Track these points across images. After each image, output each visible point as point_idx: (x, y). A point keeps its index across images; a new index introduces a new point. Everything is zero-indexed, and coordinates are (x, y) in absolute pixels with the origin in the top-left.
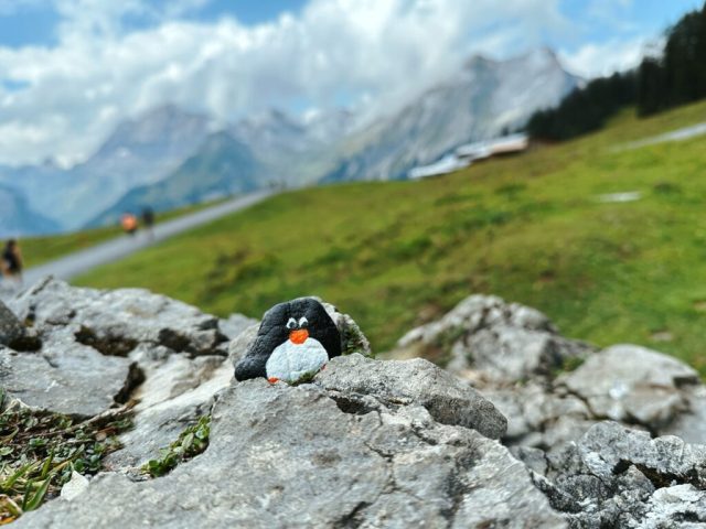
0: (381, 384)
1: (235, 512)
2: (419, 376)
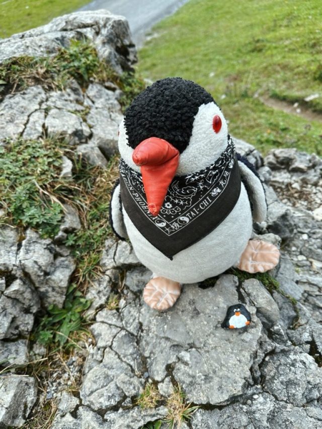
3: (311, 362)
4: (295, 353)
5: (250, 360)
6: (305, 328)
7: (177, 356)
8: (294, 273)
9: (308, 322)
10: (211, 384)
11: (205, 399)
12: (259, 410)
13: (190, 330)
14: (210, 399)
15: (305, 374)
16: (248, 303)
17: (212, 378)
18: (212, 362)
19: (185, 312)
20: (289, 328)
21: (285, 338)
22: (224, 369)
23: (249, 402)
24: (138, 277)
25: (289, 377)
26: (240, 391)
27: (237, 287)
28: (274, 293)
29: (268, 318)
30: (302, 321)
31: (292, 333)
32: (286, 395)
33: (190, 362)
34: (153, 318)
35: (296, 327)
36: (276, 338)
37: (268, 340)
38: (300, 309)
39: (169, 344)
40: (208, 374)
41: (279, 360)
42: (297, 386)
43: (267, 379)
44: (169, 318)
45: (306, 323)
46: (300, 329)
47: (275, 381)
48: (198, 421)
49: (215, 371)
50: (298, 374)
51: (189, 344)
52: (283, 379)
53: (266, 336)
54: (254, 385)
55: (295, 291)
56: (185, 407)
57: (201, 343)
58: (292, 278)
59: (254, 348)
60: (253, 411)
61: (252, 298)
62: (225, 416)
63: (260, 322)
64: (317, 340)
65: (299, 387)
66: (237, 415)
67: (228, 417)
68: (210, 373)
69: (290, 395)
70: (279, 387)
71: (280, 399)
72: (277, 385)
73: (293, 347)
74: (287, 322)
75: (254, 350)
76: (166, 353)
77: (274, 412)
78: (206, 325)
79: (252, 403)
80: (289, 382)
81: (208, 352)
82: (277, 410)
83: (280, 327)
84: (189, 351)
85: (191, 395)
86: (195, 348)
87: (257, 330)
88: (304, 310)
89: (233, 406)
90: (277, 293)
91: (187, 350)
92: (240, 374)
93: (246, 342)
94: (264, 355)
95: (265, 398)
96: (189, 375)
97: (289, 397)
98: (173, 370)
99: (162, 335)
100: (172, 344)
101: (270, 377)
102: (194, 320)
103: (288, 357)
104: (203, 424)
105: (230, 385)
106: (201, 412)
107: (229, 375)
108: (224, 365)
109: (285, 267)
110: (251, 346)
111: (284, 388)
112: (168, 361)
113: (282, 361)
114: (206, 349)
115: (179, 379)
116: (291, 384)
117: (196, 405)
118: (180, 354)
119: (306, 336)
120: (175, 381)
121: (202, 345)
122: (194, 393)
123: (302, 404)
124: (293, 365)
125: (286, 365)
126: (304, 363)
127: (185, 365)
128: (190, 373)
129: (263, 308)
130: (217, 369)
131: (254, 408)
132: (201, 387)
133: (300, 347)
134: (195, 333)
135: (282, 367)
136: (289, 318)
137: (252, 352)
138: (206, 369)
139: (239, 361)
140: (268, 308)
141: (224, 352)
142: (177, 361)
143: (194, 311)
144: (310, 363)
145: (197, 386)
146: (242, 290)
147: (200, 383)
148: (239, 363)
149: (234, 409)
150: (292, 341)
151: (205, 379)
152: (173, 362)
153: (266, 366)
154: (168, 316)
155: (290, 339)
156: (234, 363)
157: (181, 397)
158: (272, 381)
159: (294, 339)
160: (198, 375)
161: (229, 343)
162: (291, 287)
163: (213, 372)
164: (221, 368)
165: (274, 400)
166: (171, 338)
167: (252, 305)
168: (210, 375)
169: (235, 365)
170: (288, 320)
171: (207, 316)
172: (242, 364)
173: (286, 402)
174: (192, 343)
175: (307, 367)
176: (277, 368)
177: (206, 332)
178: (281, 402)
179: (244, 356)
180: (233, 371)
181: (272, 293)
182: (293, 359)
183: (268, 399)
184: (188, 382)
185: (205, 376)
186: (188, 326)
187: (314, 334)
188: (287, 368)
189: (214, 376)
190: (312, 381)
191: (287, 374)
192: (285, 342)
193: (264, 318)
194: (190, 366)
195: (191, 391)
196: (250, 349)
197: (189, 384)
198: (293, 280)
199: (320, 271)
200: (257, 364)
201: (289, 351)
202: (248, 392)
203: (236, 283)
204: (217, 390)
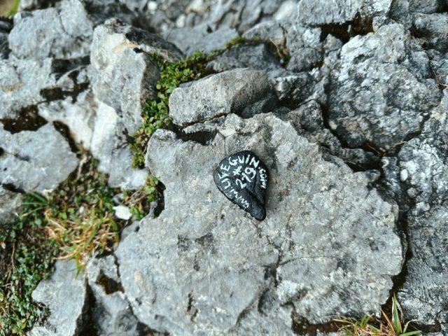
0: (205, 107)
1: (203, 211)
2: (219, 90)
3: (362, 43)
4: (338, 67)
5: (335, 163)
6: (294, 33)
7: (281, 305)
8: (194, 31)
9: (282, 28)
10: (359, 260)
11: (384, 281)
12: (432, 179)
13: (240, 265)
14: (389, 273)
15: (383, 62)
16: (216, 126)
17: (347, 255)
18: (315, 244)
19: (201, 265)
20: (284, 66)
21: (304, 76)
22: (336, 225)
23: (411, 192)
24: (110, 323)
25: (382, 94)
26: (392, 208)
27: (178, 137)
28: (212, 67)
29: (258, 96)
30: (278, 38)
31: (296, 62)
32: (413, 113)
33: (302, 286)
34: (196, 326)
35: (285, 52)
36: (299, 93)
37: (300, 112)
38: (256, 34)
39: (254, 314)
40: (338, 259)
41: (343, 103)
42: (401, 87)
43: (371, 140)
44: (205, 299)
45: (285, 31)
46: (290, 46)
47: (381, 125)
48: (420, 309)
49: (337, 243)
50: (379, 75)
51: (266, 277)
52: (381, 109)
53: (292, 113)
54: (382, 171)
55: (223, 36)
56: (386, 324)
57: (270, 252)
58: (200, 36)
59: (313, 148)
60: (430, 191)
61: (210, 115)
62: (427, 251)
63: (262, 114)
64: (321, 20)
65: (403, 82)
66: (430, 226)
67: (429, 244)
68: (337, 255)
69: (414, 106)
70: (395, 121)
71: (417, 129)
72: (388, 125)
73: (324, 69)
74: (272, 65)
75: (317, 148)
76: (269, 324)
77: (442, 150)
78: (237, 229)
79: (415, 187)
80: (389, 100)
81: (292, 244)
82: (438, 142)
83: (280, 80)
84: (280, 279)
85: (366, 305)
86: (277, 267)
87: (278, 128)
88: (260, 29)
89: (411, 229)
90: (214, 62)
91: (276, 284)
92: (358, 195)
93: (296, 159)
94: (326, 130)
95: (412, 157)
96: (325, 295)
97: (417, 109)
98: (307, 322)
99: (234, 322)
100: (256, 309)
101: (369, 132)
102: (220, 251)
103: (341, 84)
104: (430, 301)
105: (374, 222)
106: (404, 296)
107: (353, 218)
108: (331, 223)
109: (180, 41)
110: (307, 152)
111: (400, 113)
112: (286, 326)
113: (345, 97)
114: (285, 246)
115: (327, 315)
116: (395, 96)
117: (389, 302)
118: (280, 298)
119: (310, 36)
120: (328, 324)
121: (276, 251)
122: (365, 297)
123: (438, 90)
124: (359, 79)
125: (355, 93)
126: (360, 58)
127: (304, 295)
128: (323, 291)
129: (235, 98)
130: (334, 240)
131: (425, 186)
132: (358, 281)
133: (327, 55)
134: (248, 258)
135: (358, 101)
136: (265, 59)
137: (320, 155)
138: (326, 261)
139: (330, 187)
140: (239, 88)
141: (304, 214)
142: (292, 309)
143: (203, 244)
144: (364, 45)
145: (353, 288)
146: (187, 130)
147: (349, 281)
148: (336, 190)
149: (417, 228)
150: (311, 68)
151: (345, 268)
152: (292, 317)
153: (348, 133)
154: (199, 299)
155: (307, 69)
156: (331, 199)
157: (364, 327)
158: (378, 132)
159: (309, 62)
160: (332, 279)
161: (287, 195)
162: (214, 40)
163: (337, 248)
164: (335, 230)
165: (418, 140)
166: (244, 308)
167: (224, 121)
168: (341, 256)
169: (336, 199)
170: (270, 62)
171: (219, 221)
172: (339, 184)
173: (426, 118)
174: (267, 270)
175: (369, 54)
176: (357, 113)
177: (251, 236)
178: (425, 129)
179: (324, 174)
180: (348, 207)
181: (212, 72)
182: (346, 76)
183: (415, 152)
184: (340, 302)
185: (339, 265)
186: (230, 268)
187: (309, 22)
188: (362, 93)
189: (345, 249)
190: (399, 55)
191: (373, 97)
192: (311, 80)
193: (256, 104)
194: (309, 287)
195: (358, 301)
196: (314, 156)
197: (344, 300)
198: (204, 36)
199: (208, 3)
200: (341, 149)
201: (330, 77)
202: (394, 189)
203: (168, 137)
204: (376, 252)
